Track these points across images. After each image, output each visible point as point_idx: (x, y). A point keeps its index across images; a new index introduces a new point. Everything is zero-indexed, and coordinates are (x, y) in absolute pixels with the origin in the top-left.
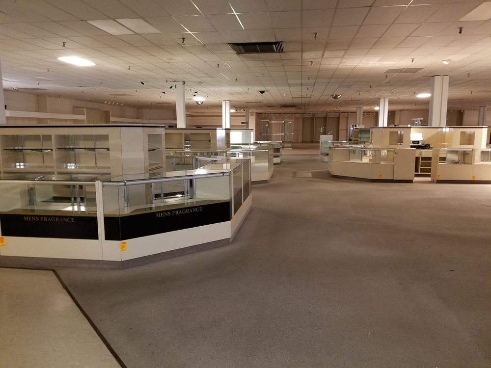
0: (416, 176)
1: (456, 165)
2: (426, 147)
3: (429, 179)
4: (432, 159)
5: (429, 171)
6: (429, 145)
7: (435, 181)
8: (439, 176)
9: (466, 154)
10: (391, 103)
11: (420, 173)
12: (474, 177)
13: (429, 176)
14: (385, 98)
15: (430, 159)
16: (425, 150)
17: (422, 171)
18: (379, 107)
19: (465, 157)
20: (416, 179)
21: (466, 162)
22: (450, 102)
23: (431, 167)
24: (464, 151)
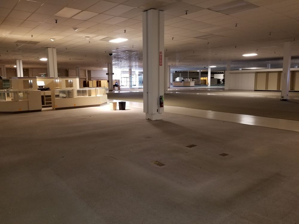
0: (43, 107)
1: (65, 99)
2: (47, 89)
3: (51, 108)
4: (52, 96)
5: (51, 103)
6: (49, 88)
7: (55, 109)
8: (56, 106)
9: (70, 92)
10: (24, 63)
11: (45, 105)
12: (75, 105)
13: (51, 106)
14: (19, 60)
15: (50, 96)
16: (47, 91)
17: (47, 103)
18: (16, 65)
19: (69, 94)
20: (43, 109)
21: (70, 97)
22: (59, 64)
23: (51, 101)
24: (69, 91)
